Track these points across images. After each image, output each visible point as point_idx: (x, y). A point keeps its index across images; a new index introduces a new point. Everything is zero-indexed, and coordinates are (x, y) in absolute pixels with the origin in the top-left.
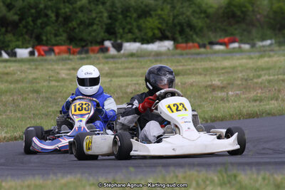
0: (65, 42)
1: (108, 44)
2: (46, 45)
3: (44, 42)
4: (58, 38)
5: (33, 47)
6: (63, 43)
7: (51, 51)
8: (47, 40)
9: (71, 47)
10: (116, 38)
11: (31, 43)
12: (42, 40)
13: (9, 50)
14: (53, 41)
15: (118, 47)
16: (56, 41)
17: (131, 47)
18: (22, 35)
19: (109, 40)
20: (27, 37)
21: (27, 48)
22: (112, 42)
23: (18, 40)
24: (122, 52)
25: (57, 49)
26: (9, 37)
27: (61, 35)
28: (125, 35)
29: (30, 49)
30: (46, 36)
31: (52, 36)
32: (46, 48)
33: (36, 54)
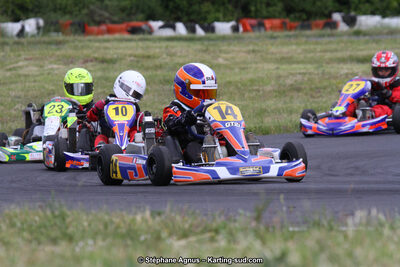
0: (280, 13)
1: (337, 17)
2: (255, 17)
3: (253, 14)
4: (271, 9)
5: (238, 21)
6: (277, 14)
7: (261, 25)
8: (257, 11)
9: (287, 20)
10: (349, 9)
11: (236, 15)
12: (250, 11)
13: (206, 24)
14: (265, 13)
15: (351, 21)
16: (268, 12)
17: (368, 21)
18: (224, 4)
19: (339, 11)
20: (230, 7)
21: (228, 21)
22: (342, 14)
23: (218, 11)
24: (356, 28)
25: (267, 23)
26: (206, 7)
27: (275, 5)
28: (361, 6)
29: (233, 23)
30: (256, 6)
31: (264, 6)
32: (253, 22)
33: (241, 29)
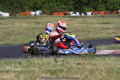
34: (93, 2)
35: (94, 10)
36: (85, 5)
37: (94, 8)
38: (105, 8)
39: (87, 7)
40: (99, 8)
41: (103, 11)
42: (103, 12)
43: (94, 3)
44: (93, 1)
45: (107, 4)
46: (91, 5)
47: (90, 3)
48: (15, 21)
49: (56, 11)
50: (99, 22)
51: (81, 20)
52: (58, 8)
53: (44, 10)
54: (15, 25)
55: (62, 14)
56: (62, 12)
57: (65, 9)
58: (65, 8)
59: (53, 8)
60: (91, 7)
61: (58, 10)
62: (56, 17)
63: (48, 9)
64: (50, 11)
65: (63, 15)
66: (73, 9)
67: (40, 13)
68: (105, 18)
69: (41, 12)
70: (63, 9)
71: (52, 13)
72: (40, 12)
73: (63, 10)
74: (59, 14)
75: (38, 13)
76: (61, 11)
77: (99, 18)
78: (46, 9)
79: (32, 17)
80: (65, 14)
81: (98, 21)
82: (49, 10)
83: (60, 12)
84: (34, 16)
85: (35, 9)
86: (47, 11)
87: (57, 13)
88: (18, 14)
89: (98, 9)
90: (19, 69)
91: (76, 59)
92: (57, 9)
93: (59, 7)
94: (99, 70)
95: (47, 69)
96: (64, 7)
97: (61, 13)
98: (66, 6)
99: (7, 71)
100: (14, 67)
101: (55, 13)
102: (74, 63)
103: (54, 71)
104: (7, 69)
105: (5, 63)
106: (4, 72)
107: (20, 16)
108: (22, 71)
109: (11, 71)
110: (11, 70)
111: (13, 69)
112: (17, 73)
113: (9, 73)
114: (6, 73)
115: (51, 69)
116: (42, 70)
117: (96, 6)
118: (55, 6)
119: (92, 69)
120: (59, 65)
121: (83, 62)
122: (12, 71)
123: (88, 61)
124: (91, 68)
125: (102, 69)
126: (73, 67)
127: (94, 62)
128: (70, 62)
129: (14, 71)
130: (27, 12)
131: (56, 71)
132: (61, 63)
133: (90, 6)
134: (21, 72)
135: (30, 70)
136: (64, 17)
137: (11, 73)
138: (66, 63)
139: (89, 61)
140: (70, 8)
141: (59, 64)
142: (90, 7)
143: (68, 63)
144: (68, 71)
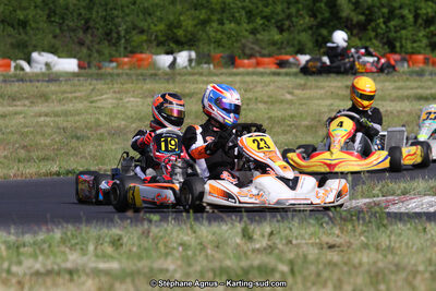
34: (381, 20)
35: (388, 50)
36: (355, 32)
37: (385, 40)
38: (425, 41)
39: (360, 39)
40: (404, 42)
41: (419, 53)
42: (421, 57)
43: (385, 23)
44: (383, 17)
45: (432, 28)
46: (374, 30)
47: (373, 24)
48: (98, 87)
49: (248, 52)
50: (406, 93)
51: (340, 84)
52: (257, 42)
53: (205, 49)
54: (99, 104)
55: (269, 64)
56: (270, 56)
57: (279, 46)
58: (282, 43)
59: (237, 41)
60: (376, 37)
61: (257, 48)
62: (248, 74)
63: (218, 44)
64: (227, 53)
65: (274, 69)
66: (310, 45)
67: (190, 61)
68: (427, 77)
69: (193, 54)
70: (274, 43)
71: (232, 61)
72: (190, 56)
73: (273, 48)
74: (258, 64)
75: (183, 58)
76: (266, 52)
77: (405, 77)
78: (212, 45)
79: (160, 72)
80: (282, 64)
81: (399, 88)
82: (221, 49)
83: (263, 56)
84: (168, 69)
85: (172, 45)
86: (217, 53)
87: (253, 61)
88: (111, 61)
89: (401, 46)
90: (115, 265)
91: (321, 230)
92: (253, 46)
93: (258, 36)
94: (404, 269)
95: (217, 264)
96: (277, 37)
97: (266, 60)
98: (285, 34)
99: (71, 272)
100: (97, 256)
101: (246, 61)
102: (312, 244)
103: (240, 272)
104: (69, 265)
105: (63, 241)
106: (58, 274)
107: (115, 71)
108: (123, 270)
109: (84, 270)
110: (84, 266)
111: (93, 265)
112: (104, 279)
113: (75, 277)
114: (67, 277)
115: (228, 263)
116: (198, 268)
117: (392, 35)
118: (247, 33)
119: (380, 264)
120: (258, 250)
121: (347, 239)
122: (88, 270)
123: (363, 238)
124: (375, 263)
125: (415, 265)
126: (310, 257)
127: (384, 241)
128: (299, 241)
129: (96, 273)
130: (143, 56)
131: (246, 271)
132: (264, 243)
133: (372, 34)
134: (123, 276)
135: (151, 270)
136: (278, 74)
137: (83, 278)
138: (284, 242)
139: (366, 237)
140: (299, 42)
141: (257, 246)
142: (370, 39)
143: (291, 242)
144: (292, 271)
